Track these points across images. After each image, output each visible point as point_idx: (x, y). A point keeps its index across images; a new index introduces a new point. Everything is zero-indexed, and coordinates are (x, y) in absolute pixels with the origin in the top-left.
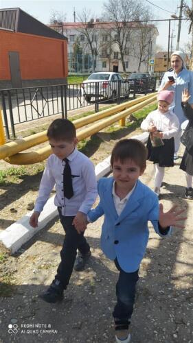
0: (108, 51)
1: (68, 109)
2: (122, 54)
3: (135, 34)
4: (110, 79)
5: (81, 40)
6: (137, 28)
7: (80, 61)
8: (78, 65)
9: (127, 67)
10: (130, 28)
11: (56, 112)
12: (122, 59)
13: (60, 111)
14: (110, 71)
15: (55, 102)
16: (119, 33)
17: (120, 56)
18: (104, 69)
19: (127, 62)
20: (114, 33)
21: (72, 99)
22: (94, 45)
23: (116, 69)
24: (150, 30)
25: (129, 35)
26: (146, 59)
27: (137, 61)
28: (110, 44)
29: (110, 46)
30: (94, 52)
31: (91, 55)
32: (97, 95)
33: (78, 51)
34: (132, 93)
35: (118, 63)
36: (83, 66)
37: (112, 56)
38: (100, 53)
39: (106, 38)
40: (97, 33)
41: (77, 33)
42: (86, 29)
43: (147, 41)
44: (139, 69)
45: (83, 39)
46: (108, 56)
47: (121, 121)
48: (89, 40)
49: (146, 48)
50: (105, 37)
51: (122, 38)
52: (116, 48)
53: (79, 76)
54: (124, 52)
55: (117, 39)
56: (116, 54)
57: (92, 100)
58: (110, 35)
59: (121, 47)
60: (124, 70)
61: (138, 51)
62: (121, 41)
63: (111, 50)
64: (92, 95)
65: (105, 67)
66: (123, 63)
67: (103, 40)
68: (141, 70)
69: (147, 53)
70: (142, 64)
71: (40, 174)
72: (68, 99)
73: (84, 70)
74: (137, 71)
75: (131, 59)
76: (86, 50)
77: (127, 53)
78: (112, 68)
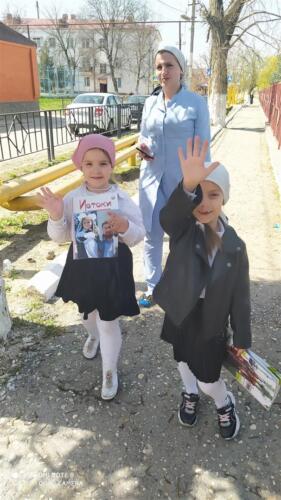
0: (92, 63)
1: (55, 144)
2: (112, 67)
3: (129, 39)
4: (105, 103)
5: (51, 45)
6: (131, 30)
7: (52, 77)
8: (50, 82)
9: (120, 85)
10: (121, 29)
11: (40, 148)
12: (112, 74)
13: (45, 146)
14: (95, 92)
15: (38, 134)
16: (106, 37)
17: (109, 70)
18: (87, 88)
19: (119, 79)
20: (98, 37)
21: (59, 130)
22: (71, 52)
23: (104, 88)
24: (150, 33)
25: (120, 40)
26: (147, 75)
27: (133, 77)
28: (93, 52)
29: (94, 55)
30: (72, 63)
31: (66, 68)
32: (91, 126)
33: (48, 62)
34: (135, 122)
35: (106, 79)
36: (57, 83)
37: (98, 70)
38: (79, 65)
39: (88, 43)
40: (74, 36)
41: (45, 36)
42: (58, 30)
43: (147, 48)
44: (137, 90)
45: (53, 45)
46: (91, 69)
47: (129, 160)
48: (63, 46)
49: (146, 59)
50: (86, 43)
51: (110, 45)
52: (103, 57)
53: (52, 98)
54: (115, 64)
55: (103, 46)
56: (103, 67)
57: (81, 132)
58: (93, 39)
59: (110, 57)
60: (116, 90)
61: (135, 63)
62: (109, 48)
63: (95, 60)
64: (83, 126)
65: (88, 85)
66: (114, 80)
67: (84, 47)
68: (139, 91)
69: (146, 66)
70: (141, 81)
71: (44, 224)
72: (54, 130)
73: (57, 89)
74: (134, 92)
75: (125, 74)
76: (60, 61)
77: (119, 65)
78: (98, 87)
